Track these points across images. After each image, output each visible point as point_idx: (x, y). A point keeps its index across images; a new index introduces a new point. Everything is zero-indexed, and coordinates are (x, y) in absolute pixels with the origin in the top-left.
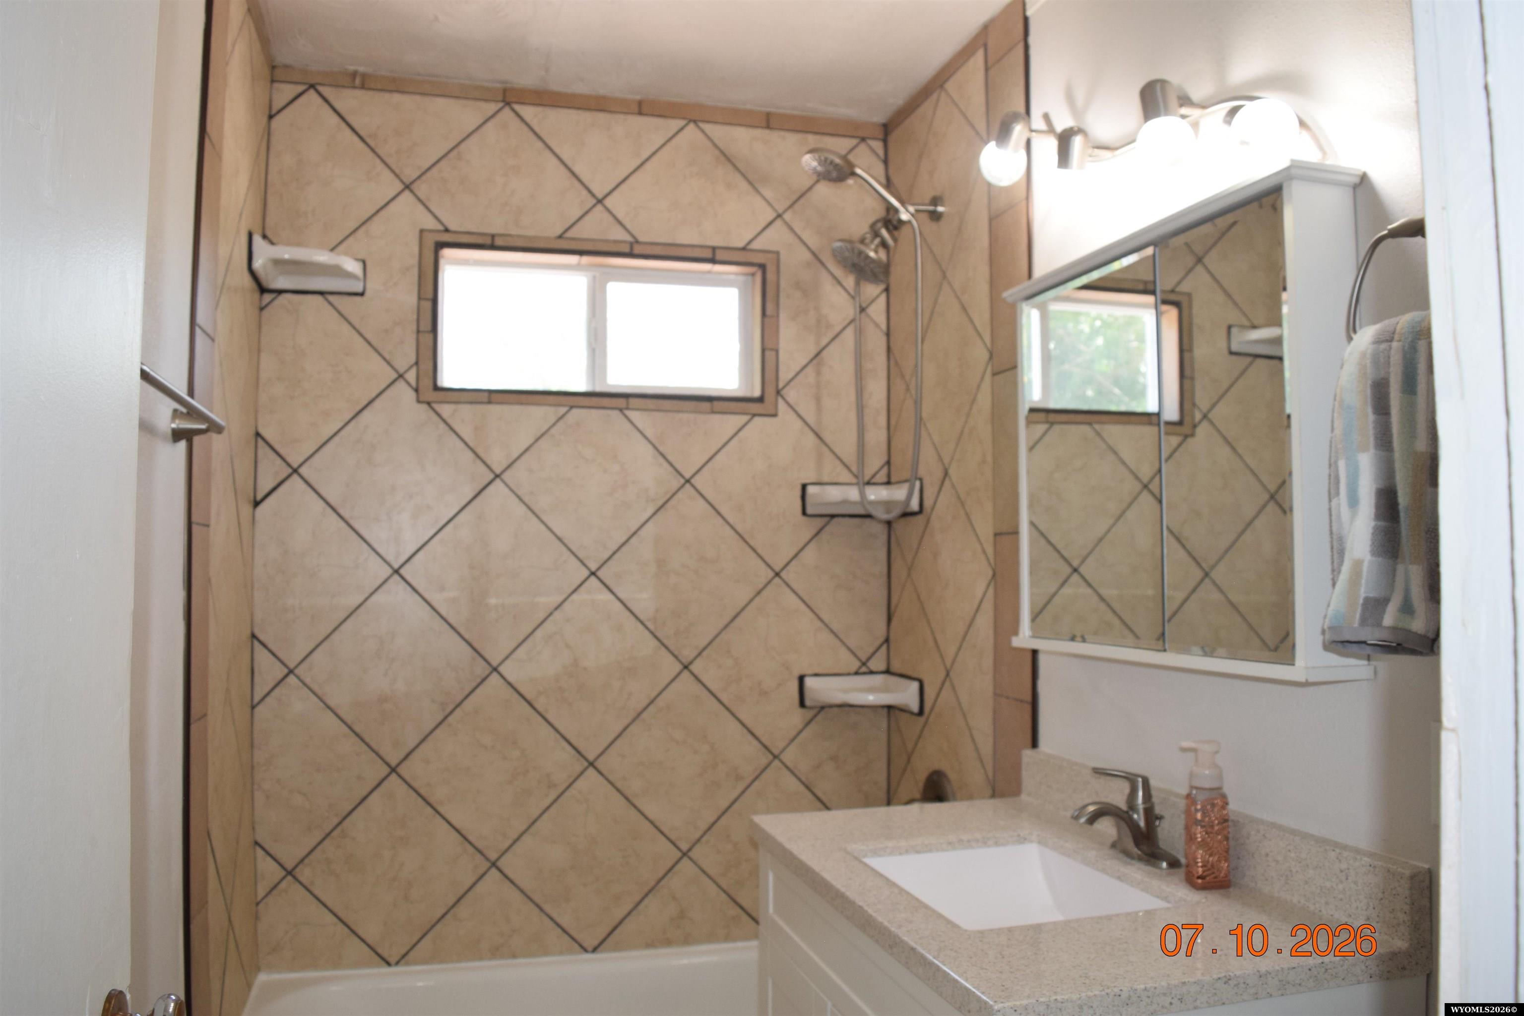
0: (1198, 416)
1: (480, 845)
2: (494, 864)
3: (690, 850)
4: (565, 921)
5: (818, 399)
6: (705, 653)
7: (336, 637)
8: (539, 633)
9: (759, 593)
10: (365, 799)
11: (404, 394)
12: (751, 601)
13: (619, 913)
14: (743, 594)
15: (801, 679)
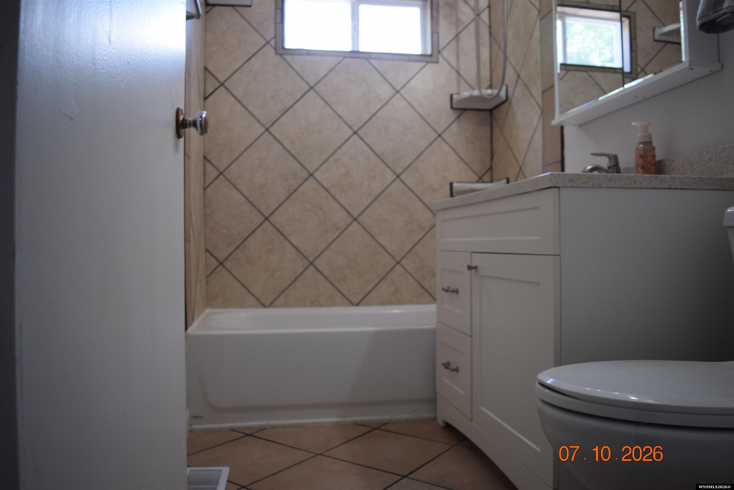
0: (639, 70)
1: (305, 254)
2: (312, 263)
3: (401, 260)
4: (344, 291)
5: (458, 56)
6: (407, 171)
7: (241, 158)
8: (331, 159)
9: (431, 144)
10: (254, 231)
11: (270, 51)
12: (427, 147)
13: (368, 288)
14: (424, 144)
15: (451, 184)
